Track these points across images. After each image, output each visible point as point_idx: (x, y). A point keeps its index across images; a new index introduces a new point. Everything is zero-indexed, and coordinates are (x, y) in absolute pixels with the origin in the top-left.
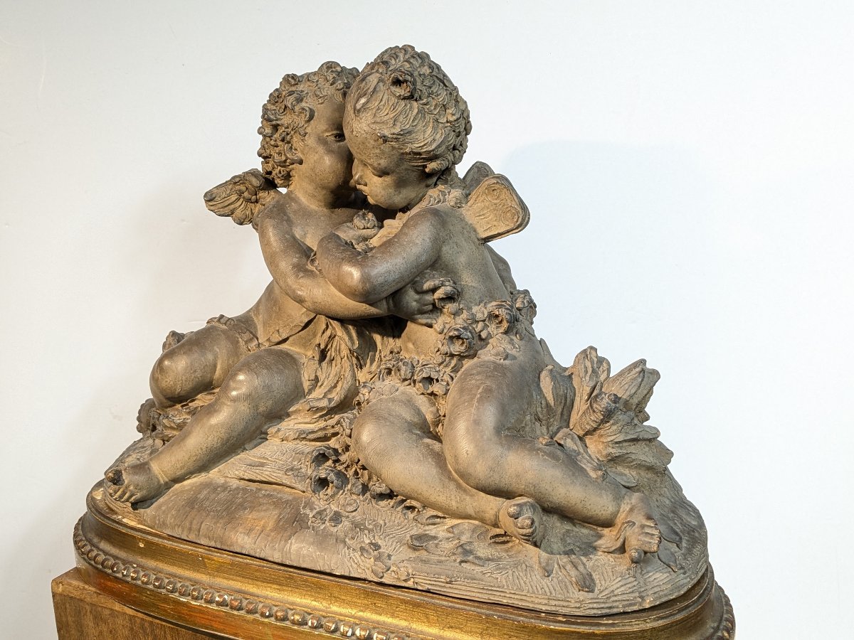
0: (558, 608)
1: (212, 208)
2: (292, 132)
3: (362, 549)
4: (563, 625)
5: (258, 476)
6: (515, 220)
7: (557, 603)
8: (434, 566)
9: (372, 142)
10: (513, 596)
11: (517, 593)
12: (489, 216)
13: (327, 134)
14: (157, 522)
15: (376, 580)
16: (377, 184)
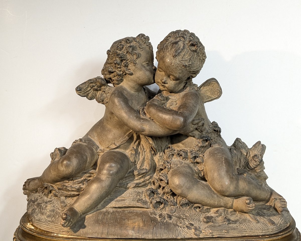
0: (265, 233)
1: (79, 94)
2: (129, 63)
3: (187, 227)
4: (268, 238)
5: (123, 205)
6: (218, 94)
7: (265, 231)
8: (218, 227)
9: (180, 68)
10: (250, 232)
11: (251, 231)
12: (208, 93)
13: (144, 63)
14: (82, 233)
15: (196, 237)
16: (172, 83)
